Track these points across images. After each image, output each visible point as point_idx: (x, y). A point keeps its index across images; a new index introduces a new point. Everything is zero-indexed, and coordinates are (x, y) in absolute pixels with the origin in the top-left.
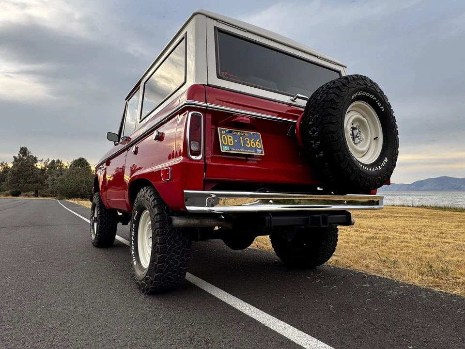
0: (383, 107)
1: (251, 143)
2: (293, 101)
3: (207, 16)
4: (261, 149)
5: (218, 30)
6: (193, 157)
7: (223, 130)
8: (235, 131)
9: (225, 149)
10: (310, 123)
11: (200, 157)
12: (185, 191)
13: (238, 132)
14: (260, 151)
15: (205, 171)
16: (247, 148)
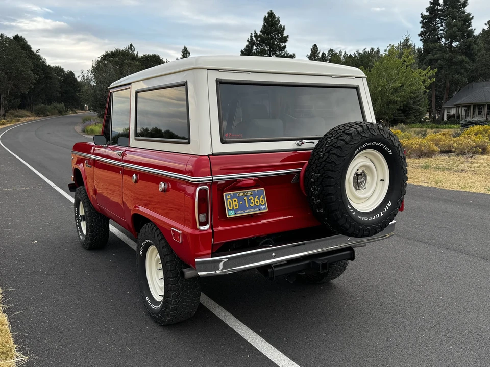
0: (391, 151)
1: (255, 201)
2: (299, 145)
3: (208, 69)
4: (265, 205)
5: (219, 83)
6: (202, 228)
7: (228, 194)
8: (239, 193)
9: (230, 214)
10: (312, 180)
11: (207, 227)
12: (196, 260)
13: (242, 192)
14: (264, 207)
15: (213, 237)
16: (252, 207)
